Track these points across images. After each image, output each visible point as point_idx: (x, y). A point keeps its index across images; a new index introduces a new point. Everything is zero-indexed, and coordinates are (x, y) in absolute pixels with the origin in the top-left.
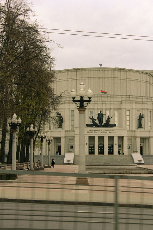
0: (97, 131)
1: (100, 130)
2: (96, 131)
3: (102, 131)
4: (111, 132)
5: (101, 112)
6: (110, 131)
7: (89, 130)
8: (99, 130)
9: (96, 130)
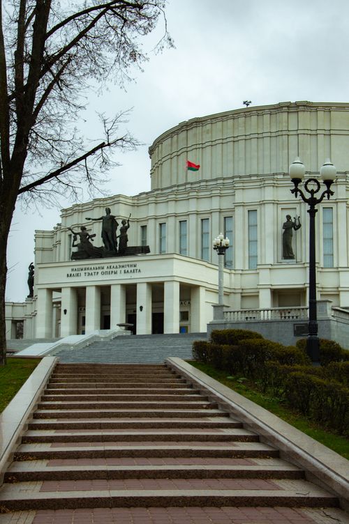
0: (93, 271)
1: (99, 268)
2: (90, 272)
3: (105, 270)
4: (129, 269)
5: (108, 211)
6: (127, 269)
7: (72, 270)
8: (97, 266)
9: (90, 267)
